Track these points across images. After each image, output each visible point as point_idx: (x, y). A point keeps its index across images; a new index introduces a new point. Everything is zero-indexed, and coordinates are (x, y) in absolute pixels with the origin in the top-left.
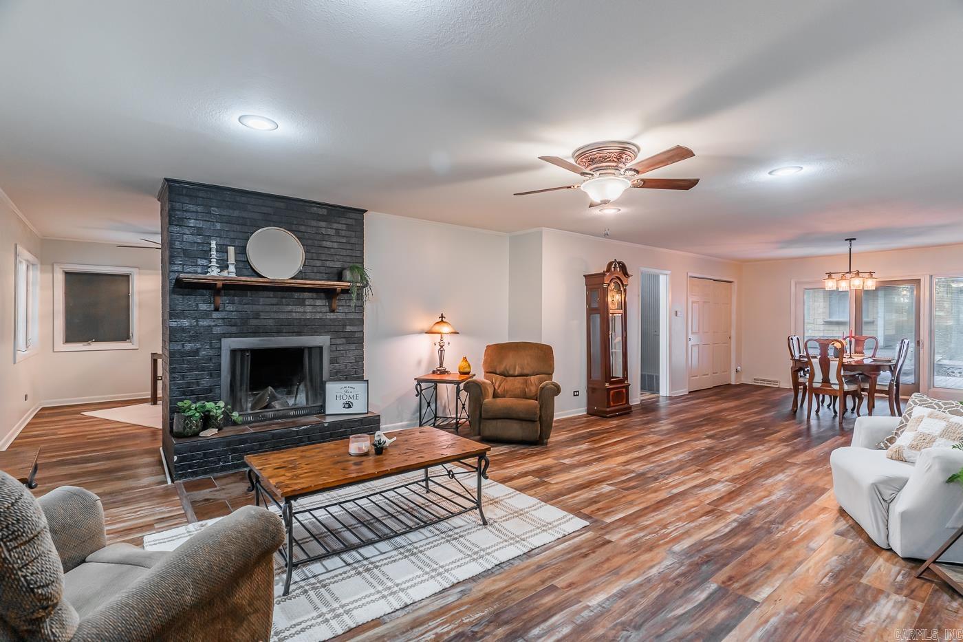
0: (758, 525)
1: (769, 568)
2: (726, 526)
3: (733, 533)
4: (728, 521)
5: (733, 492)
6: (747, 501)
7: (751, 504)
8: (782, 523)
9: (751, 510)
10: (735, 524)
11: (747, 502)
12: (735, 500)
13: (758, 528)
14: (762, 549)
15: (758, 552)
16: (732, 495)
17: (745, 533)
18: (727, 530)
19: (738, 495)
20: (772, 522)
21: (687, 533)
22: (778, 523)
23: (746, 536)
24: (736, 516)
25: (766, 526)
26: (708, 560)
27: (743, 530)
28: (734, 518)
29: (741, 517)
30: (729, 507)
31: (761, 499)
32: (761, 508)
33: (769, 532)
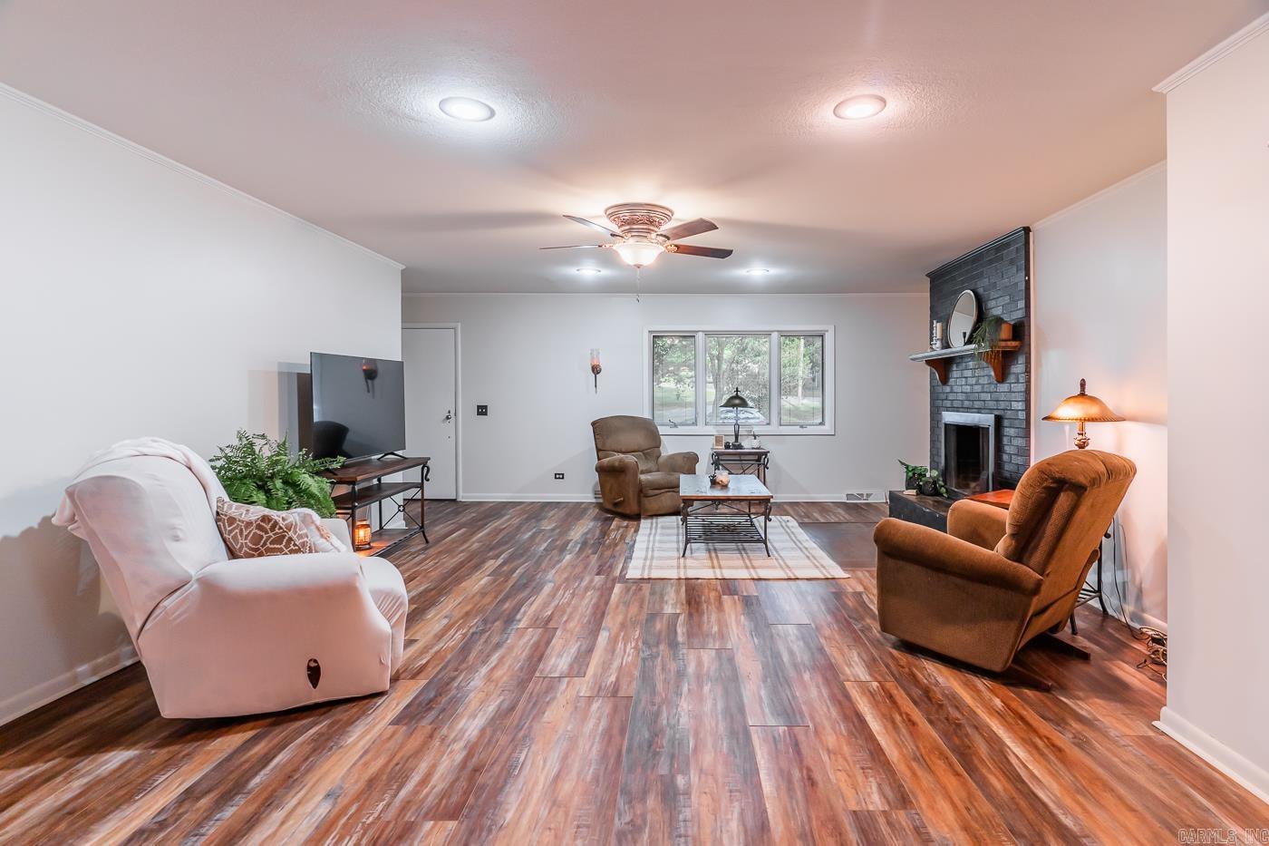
0: (497, 624)
1: (482, 593)
2: (525, 612)
3: (517, 609)
4: (525, 618)
5: (540, 660)
6: (517, 651)
7: (511, 649)
8: (473, 634)
9: (507, 639)
10: (518, 617)
11: (515, 651)
12: (531, 648)
13: (496, 621)
14: (488, 604)
15: (492, 601)
16: (537, 655)
17: (507, 612)
18: (522, 610)
19: (530, 658)
20: (483, 631)
21: (553, 595)
22: (476, 633)
23: (505, 610)
24: (521, 625)
25: (488, 626)
26: (525, 586)
27: (510, 614)
28: (522, 622)
29: (515, 627)
30: (532, 636)
31: (501, 660)
32: (498, 646)
33: (485, 621)
